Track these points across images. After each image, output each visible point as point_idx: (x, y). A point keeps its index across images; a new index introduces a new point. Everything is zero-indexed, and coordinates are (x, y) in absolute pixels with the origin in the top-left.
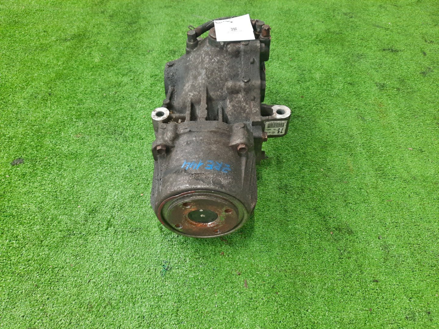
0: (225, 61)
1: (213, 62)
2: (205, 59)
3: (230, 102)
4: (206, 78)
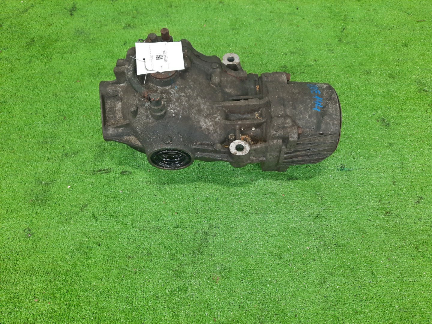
0: (194, 75)
2: (188, 93)
4: (206, 100)
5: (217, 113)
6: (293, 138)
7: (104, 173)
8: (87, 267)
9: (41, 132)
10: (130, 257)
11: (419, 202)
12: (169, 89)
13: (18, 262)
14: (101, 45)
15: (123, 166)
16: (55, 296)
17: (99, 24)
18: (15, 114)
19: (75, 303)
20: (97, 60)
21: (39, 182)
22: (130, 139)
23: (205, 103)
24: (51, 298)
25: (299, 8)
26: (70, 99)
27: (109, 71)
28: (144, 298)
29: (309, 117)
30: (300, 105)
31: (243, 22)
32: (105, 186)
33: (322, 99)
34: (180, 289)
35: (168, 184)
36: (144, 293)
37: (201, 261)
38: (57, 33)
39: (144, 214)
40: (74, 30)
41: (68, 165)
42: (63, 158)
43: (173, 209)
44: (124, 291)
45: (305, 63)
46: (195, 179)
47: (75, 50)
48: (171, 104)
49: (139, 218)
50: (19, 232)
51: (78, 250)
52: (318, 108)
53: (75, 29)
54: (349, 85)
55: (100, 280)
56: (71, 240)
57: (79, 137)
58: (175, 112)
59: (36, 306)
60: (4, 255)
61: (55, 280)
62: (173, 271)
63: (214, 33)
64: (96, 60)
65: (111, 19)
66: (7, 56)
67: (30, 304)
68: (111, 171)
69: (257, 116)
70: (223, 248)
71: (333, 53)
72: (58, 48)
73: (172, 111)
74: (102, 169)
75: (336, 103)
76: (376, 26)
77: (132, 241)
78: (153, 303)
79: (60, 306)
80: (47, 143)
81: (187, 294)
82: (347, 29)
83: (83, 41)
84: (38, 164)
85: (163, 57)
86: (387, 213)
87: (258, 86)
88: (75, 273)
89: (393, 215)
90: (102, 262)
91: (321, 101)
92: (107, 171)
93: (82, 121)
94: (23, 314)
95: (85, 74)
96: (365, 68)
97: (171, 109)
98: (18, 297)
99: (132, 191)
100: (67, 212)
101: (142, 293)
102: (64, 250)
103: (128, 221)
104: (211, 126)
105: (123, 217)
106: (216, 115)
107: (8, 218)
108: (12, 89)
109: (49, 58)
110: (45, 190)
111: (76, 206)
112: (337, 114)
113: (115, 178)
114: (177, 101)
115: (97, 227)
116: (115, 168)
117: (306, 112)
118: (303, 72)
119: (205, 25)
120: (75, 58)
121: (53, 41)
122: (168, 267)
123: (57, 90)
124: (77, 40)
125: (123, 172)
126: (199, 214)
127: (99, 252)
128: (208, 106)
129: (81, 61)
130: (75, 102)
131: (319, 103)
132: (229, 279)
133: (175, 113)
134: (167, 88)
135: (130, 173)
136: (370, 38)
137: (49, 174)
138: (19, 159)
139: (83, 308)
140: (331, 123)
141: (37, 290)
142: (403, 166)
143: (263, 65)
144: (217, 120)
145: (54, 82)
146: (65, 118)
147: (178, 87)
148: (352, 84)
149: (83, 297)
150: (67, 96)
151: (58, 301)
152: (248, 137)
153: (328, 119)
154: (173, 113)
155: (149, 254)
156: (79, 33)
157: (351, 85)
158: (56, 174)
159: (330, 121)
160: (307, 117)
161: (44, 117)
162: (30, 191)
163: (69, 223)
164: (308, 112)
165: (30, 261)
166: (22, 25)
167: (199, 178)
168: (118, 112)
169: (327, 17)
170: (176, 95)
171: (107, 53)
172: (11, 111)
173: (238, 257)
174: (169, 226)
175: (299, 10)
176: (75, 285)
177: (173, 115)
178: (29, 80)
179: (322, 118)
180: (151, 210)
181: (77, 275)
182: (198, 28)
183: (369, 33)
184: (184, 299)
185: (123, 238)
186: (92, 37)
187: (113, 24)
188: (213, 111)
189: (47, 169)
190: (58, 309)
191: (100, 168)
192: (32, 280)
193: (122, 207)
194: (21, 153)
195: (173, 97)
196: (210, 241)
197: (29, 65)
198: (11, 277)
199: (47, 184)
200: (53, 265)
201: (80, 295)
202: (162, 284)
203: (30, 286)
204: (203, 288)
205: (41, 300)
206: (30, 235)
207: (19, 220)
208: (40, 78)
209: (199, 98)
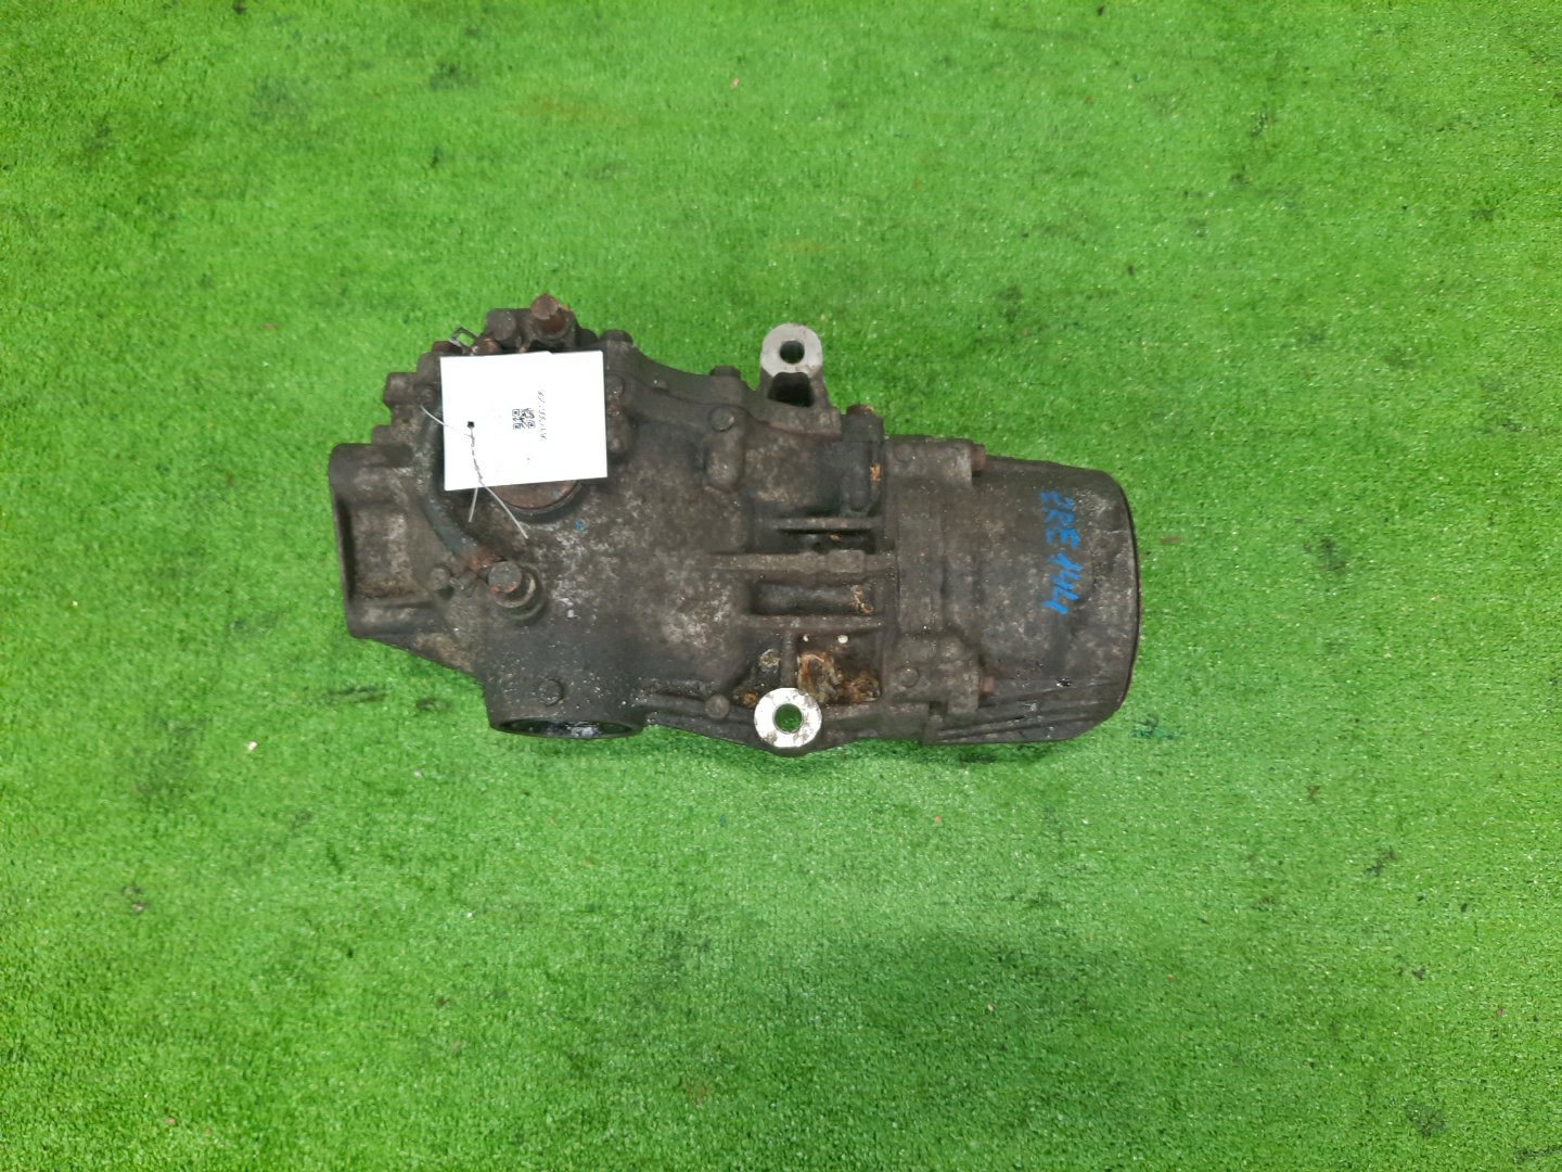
0: (642, 472)
1: (642, 513)
2: (619, 543)
3: (765, 489)
4: (683, 551)
5: (721, 595)
6: (963, 706)
7: (363, 701)
8: (313, 1025)
9: (155, 531)
10: (441, 1002)
11: (1378, 869)
12: (556, 531)
13: (112, 996)
14: (351, 161)
15: (424, 681)
16: (224, 1110)
17: (342, 60)
18: (63, 456)
19: (283, 1138)
20: (336, 230)
21: (157, 720)
22: (435, 643)
23: (681, 561)
24: (212, 1116)
25: (1108, 9)
26: (245, 400)
27: (379, 286)
28: (482, 1137)
29: (1027, 632)
30: (1002, 588)
31: (883, 69)
32: (367, 749)
33: (1079, 569)
34: (587, 1117)
35: (568, 755)
36: (483, 1123)
37: (654, 1032)
38: (190, 99)
39: (487, 856)
40: (251, 87)
41: (247, 665)
42: (230, 639)
43: (578, 848)
44: (424, 1109)
45: (1088, 281)
46: (657, 741)
47: (256, 181)
48: (563, 579)
49: (473, 871)
50: (106, 895)
51: (286, 967)
52: (1060, 602)
53: (255, 81)
54: (1234, 390)
55: (352, 1071)
56: (263, 933)
57: (278, 558)
58: (575, 604)
59: (173, 1139)
60: (70, 969)
61: (222, 1061)
62: (570, 1057)
63: (767, 119)
64: (331, 232)
65: (384, 37)
66: (19, 201)
67: (155, 1131)
68: (384, 695)
69: (859, 597)
70: (726, 991)
71: (1201, 235)
72: (196, 169)
73: (565, 600)
74: (358, 687)
75: (1127, 585)
76: (1391, 110)
77: (450, 946)
78: (506, 1152)
79: (238, 1144)
80: (174, 574)
81: (608, 1134)
82: (1275, 121)
83: (283, 142)
84: (150, 657)
85: (536, 419)
86: (1266, 900)
87: (878, 468)
88: (277, 1044)
89: (1285, 907)
90: (359, 1013)
91: (1076, 577)
92: (374, 696)
93: (289, 493)
94: (137, 1159)
95: (295, 295)
96: (1310, 315)
97: (564, 596)
98: (118, 1107)
99: (452, 773)
100: (251, 836)
101: (477, 1120)
102: (246, 964)
103: (438, 876)
104: (698, 635)
105: (423, 864)
106: (716, 603)
107: (69, 844)
108: (46, 349)
109: (167, 215)
110: (179, 753)
111: (275, 816)
112: (1124, 623)
113: (399, 721)
114: (582, 568)
115: (343, 892)
116: (398, 684)
117: (1017, 615)
118: (1076, 324)
119: (736, 83)
120: (256, 218)
121: (174, 136)
122: (556, 1042)
123: (198, 361)
124: (264, 133)
125: (425, 702)
126: (661, 869)
127: (349, 978)
128: (691, 571)
129: (278, 231)
130: (262, 412)
131: (1066, 586)
132: (736, 1096)
133: (576, 607)
134: (550, 528)
135: (449, 705)
136: (1357, 171)
137: (187, 694)
138: (88, 634)
139: (304, 1154)
140: (1100, 653)
141: (172, 1089)
142: (1359, 732)
143: (935, 281)
144: (718, 617)
145: (189, 327)
146: (230, 478)
147: (586, 523)
148: (1246, 387)
149: (305, 1121)
150: (233, 389)
151: (233, 1128)
152: (827, 658)
153: (1090, 641)
154: (571, 608)
155: (500, 994)
156: (270, 96)
157: (1242, 390)
158: (210, 697)
159: (1099, 645)
160: (1021, 630)
161: (161, 474)
162: (132, 755)
163: (257, 873)
164: (1025, 614)
165: (145, 991)
166: (61, 53)
167: (670, 739)
168: (395, 549)
169: (1207, 58)
170: (580, 550)
171: (372, 203)
172: (49, 442)
173: (769, 1024)
174: (565, 905)
175: (1106, 17)
176: (282, 1082)
177: (571, 614)
178: (102, 309)
179: (1069, 636)
180: (510, 846)
181: (286, 1051)
182: (710, 94)
183: (1359, 146)
184: (597, 1148)
185: (422, 937)
186: (315, 120)
187: (391, 63)
188: (707, 588)
189: (181, 678)
190: (235, 1151)
191: (352, 681)
192: (154, 1056)
193: (421, 829)
194: (92, 610)
195: (567, 556)
196: (689, 965)
197: (97, 242)
198: (95, 1041)
199: (183, 732)
200: (214, 1010)
201: (297, 1114)
202: (536, 1097)
203: (150, 1076)
204: (655, 1119)
205: (185, 1122)
206: (140, 908)
207: (104, 856)
208: (137, 306)
209: (658, 552)
